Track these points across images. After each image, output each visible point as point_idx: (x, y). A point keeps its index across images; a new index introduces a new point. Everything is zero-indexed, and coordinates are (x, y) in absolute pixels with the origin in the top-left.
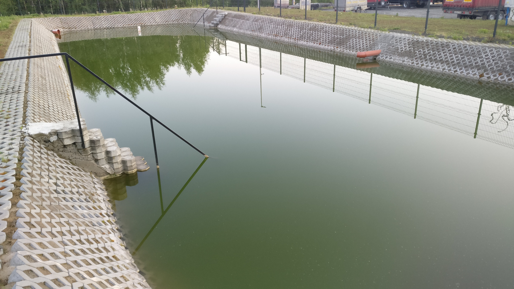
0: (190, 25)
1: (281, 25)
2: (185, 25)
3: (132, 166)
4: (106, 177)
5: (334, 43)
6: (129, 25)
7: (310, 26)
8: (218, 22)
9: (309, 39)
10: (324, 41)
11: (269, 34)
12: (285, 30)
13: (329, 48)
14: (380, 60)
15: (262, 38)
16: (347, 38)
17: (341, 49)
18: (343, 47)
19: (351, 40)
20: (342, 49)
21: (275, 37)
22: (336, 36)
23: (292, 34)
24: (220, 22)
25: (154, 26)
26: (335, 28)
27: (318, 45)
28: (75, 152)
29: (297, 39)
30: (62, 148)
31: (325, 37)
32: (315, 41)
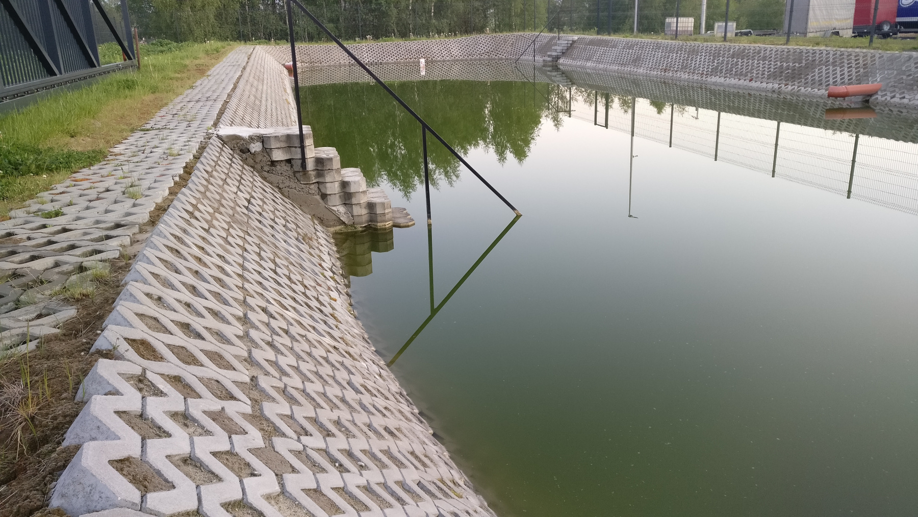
0: (509, 61)
1: (677, 51)
2: (501, 62)
3: (384, 214)
4: (338, 228)
5: (781, 76)
6: (406, 59)
7: (732, 50)
8: (559, 54)
9: (729, 73)
10: (760, 76)
11: (652, 69)
12: (683, 60)
13: (770, 86)
14: (878, 103)
15: (638, 77)
16: (808, 67)
17: (793, 87)
18: (799, 83)
19: (817, 70)
20: (796, 87)
21: (663, 73)
22: (785, 64)
23: (697, 66)
24: (563, 53)
25: (448, 63)
26: (783, 51)
27: (747, 83)
28: (289, 177)
29: (706, 75)
30: (268, 165)
31: (763, 68)
32: (742, 75)
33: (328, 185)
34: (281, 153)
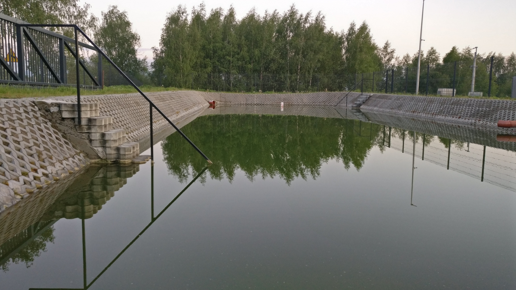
1: (422, 101)
2: (331, 107)
4: (97, 160)
5: (477, 116)
7: (452, 101)
8: (361, 103)
9: (448, 113)
10: (465, 115)
11: (407, 111)
12: (424, 106)
13: (470, 121)
16: (494, 110)
17: (483, 122)
18: (487, 119)
19: (499, 112)
20: (485, 122)
21: (412, 113)
22: (481, 108)
23: (431, 110)
24: (364, 103)
26: (481, 101)
27: (457, 119)
28: (71, 128)
29: (435, 115)
30: (60, 120)
31: (468, 111)
32: (455, 115)
33: (93, 134)
34: (67, 114)
